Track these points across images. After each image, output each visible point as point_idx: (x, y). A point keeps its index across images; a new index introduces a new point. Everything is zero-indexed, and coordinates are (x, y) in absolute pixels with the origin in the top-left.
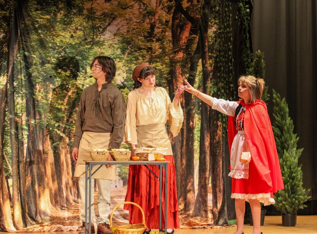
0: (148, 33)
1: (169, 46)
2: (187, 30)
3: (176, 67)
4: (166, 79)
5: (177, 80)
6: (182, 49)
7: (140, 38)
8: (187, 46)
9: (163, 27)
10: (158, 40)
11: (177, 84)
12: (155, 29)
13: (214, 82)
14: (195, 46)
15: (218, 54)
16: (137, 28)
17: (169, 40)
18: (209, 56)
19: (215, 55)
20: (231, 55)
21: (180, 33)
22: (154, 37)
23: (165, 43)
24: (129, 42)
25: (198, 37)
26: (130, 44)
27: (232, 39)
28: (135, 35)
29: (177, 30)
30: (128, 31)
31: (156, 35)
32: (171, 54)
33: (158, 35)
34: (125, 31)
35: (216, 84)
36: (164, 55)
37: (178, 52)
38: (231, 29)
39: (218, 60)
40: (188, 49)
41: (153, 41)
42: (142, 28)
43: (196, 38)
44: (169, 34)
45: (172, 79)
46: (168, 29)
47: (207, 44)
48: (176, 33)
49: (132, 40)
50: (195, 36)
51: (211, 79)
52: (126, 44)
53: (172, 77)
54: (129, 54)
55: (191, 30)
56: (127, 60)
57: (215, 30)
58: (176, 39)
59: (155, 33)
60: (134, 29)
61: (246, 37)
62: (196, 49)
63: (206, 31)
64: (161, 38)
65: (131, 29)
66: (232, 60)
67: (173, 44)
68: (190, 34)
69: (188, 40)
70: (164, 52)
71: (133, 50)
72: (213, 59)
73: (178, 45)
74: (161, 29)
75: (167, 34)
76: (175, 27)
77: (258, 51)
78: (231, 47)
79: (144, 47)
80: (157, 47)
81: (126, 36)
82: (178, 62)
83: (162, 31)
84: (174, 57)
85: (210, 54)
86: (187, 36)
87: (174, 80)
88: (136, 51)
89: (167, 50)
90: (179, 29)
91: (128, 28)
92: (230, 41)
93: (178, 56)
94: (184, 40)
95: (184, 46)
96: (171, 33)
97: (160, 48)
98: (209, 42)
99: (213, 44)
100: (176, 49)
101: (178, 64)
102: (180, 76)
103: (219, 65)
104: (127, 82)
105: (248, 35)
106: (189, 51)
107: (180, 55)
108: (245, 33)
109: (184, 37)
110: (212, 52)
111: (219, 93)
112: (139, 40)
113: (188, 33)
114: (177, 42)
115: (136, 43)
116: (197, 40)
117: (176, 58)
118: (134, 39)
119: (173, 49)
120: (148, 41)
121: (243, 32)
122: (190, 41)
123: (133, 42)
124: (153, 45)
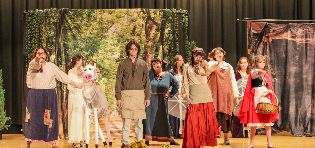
0: (132, 31)
1: (144, 39)
2: (154, 29)
3: (147, 50)
4: (142, 56)
5: (148, 57)
6: (151, 40)
7: (128, 34)
8: (153, 39)
9: (140, 28)
10: (138, 35)
11: (148, 59)
12: (136, 29)
13: (169, 58)
14: (158, 38)
15: (171, 43)
16: (126, 29)
17: (144, 35)
18: (166, 44)
19: (169, 43)
20: (178, 43)
21: (150, 31)
22: (135, 34)
23: (141, 37)
24: (122, 36)
25: (160, 33)
26: (122, 37)
27: (178, 35)
28: (125, 32)
29: (148, 29)
30: (121, 30)
31: (136, 32)
32: (145, 43)
33: (138, 33)
34: (120, 30)
35: (169, 59)
36: (141, 43)
37: (148, 41)
38: (178, 29)
39: (171, 46)
40: (154, 40)
41: (135, 36)
42: (129, 29)
43: (159, 34)
44: (144, 32)
45: (145, 57)
46: (143, 29)
47: (165, 37)
48: (148, 32)
49: (124, 35)
50: (158, 33)
51: (167, 57)
52: (120, 37)
53: (145, 55)
54: (122, 43)
55: (156, 30)
56: (121, 46)
57: (169, 30)
58: (147, 34)
59: (136, 31)
60: (125, 29)
61: (186, 33)
62: (159, 40)
63: (164, 30)
64: (139, 34)
65: (123, 29)
66: (178, 46)
67: (146, 37)
68: (155, 32)
69: (154, 35)
70: (141, 42)
71: (124, 41)
72: (168, 46)
73: (149, 38)
74: (140, 29)
75: (143, 32)
76: (147, 28)
77: (192, 41)
78: (178, 39)
79: (130, 39)
80: (137, 39)
81: (120, 33)
82: (149, 47)
83: (140, 30)
84: (147, 44)
85: (166, 43)
86: (154, 33)
87: (146, 57)
88: (126, 41)
89: (143, 41)
90: (149, 29)
91: (122, 28)
92: (177, 36)
93: (149, 44)
94: (152, 36)
95: (152, 38)
96: (145, 31)
97: (139, 40)
98: (166, 36)
99: (168, 37)
100: (148, 40)
101: (149, 48)
102: (150, 55)
103: (171, 49)
104: (121, 58)
105: (187, 32)
106: (155, 41)
107: (150, 43)
108: (185, 31)
109: (152, 34)
110: (168, 42)
111: (171, 64)
112: (127, 35)
113: (155, 31)
114: (148, 36)
115: (126, 37)
116: (159, 35)
117: (147, 45)
118: (124, 34)
119: (146, 40)
120: (132, 36)
121: (184, 31)
122: (155, 36)
123: (124, 36)
124: (135, 38)
